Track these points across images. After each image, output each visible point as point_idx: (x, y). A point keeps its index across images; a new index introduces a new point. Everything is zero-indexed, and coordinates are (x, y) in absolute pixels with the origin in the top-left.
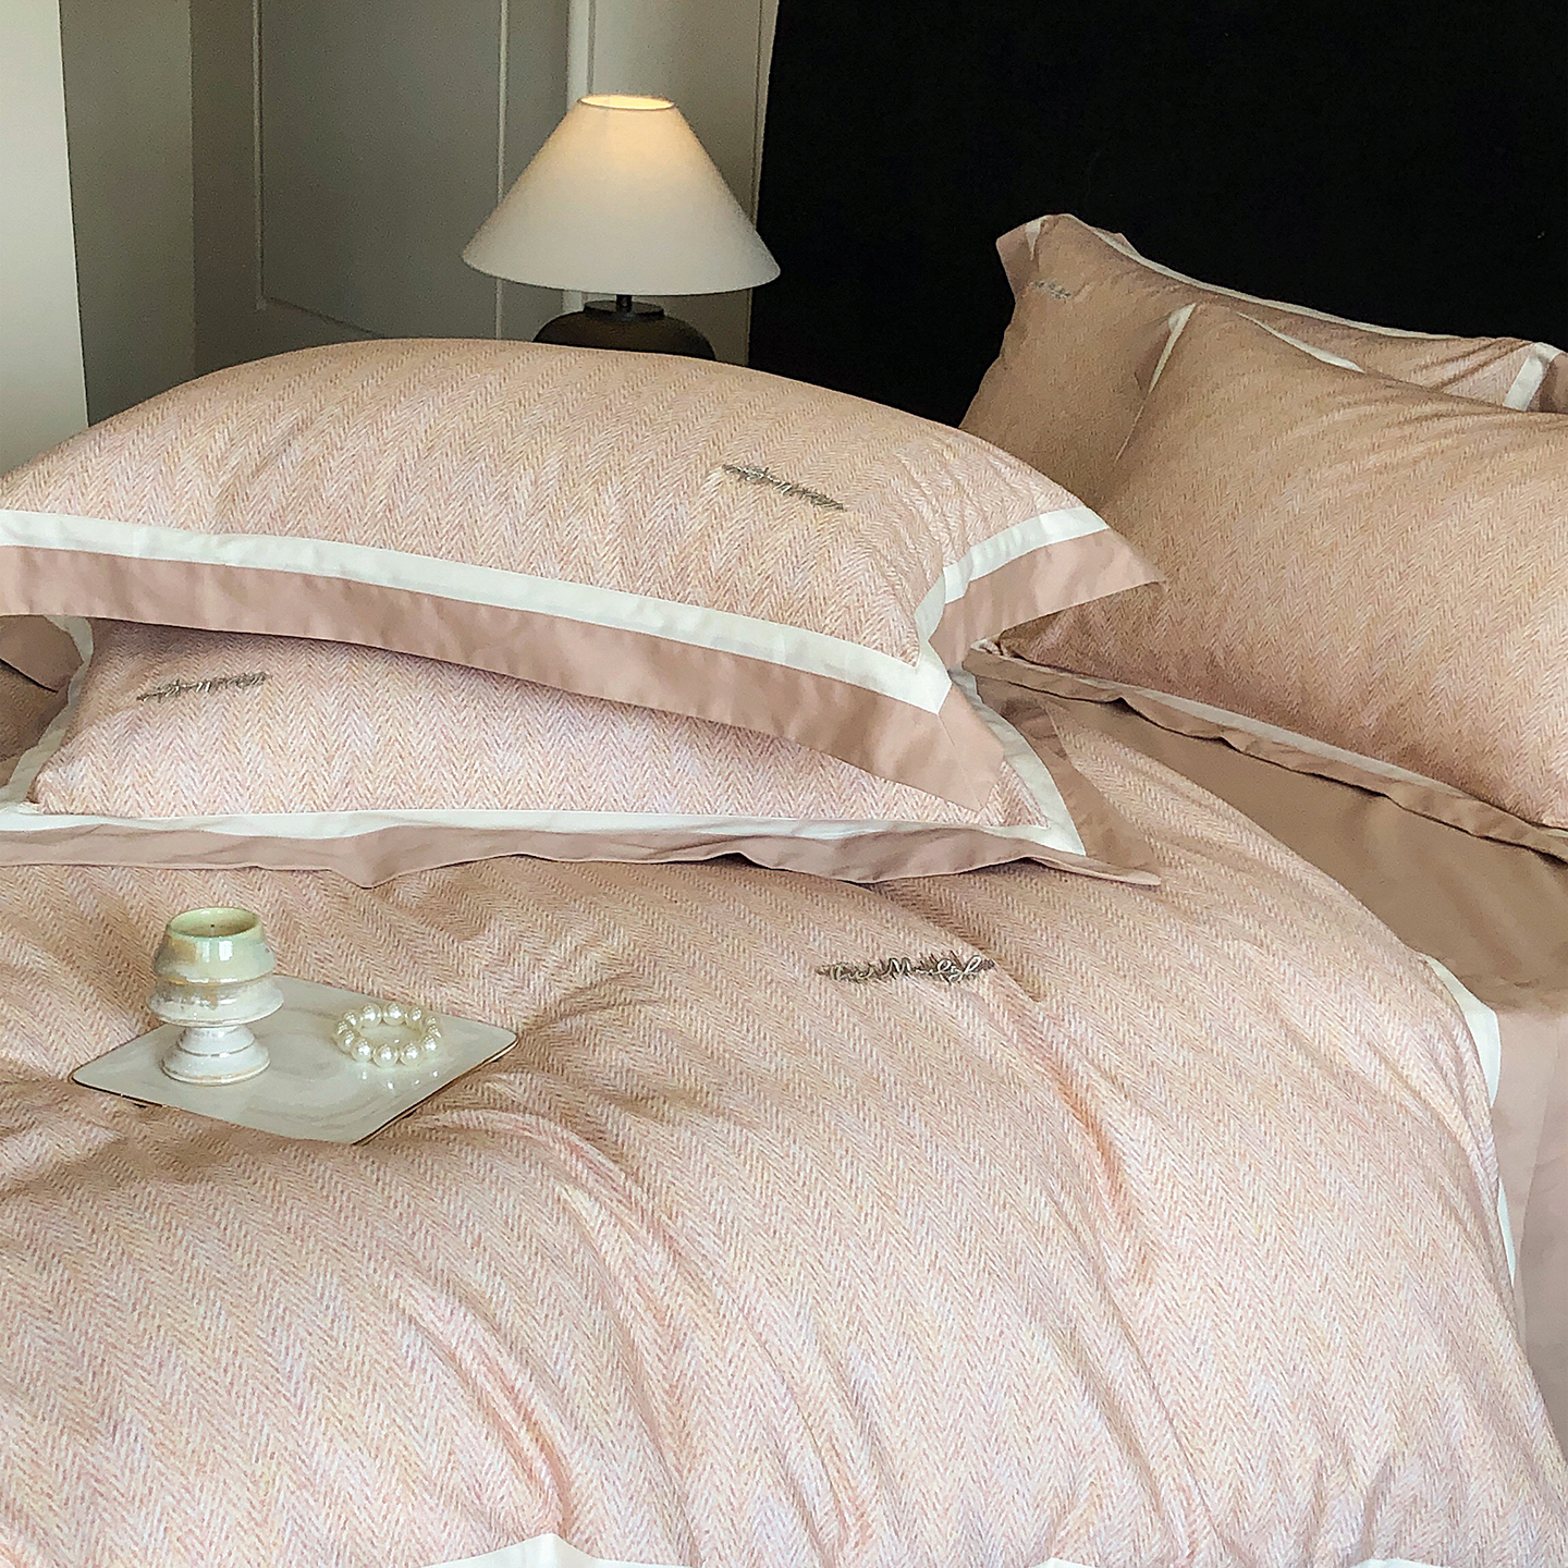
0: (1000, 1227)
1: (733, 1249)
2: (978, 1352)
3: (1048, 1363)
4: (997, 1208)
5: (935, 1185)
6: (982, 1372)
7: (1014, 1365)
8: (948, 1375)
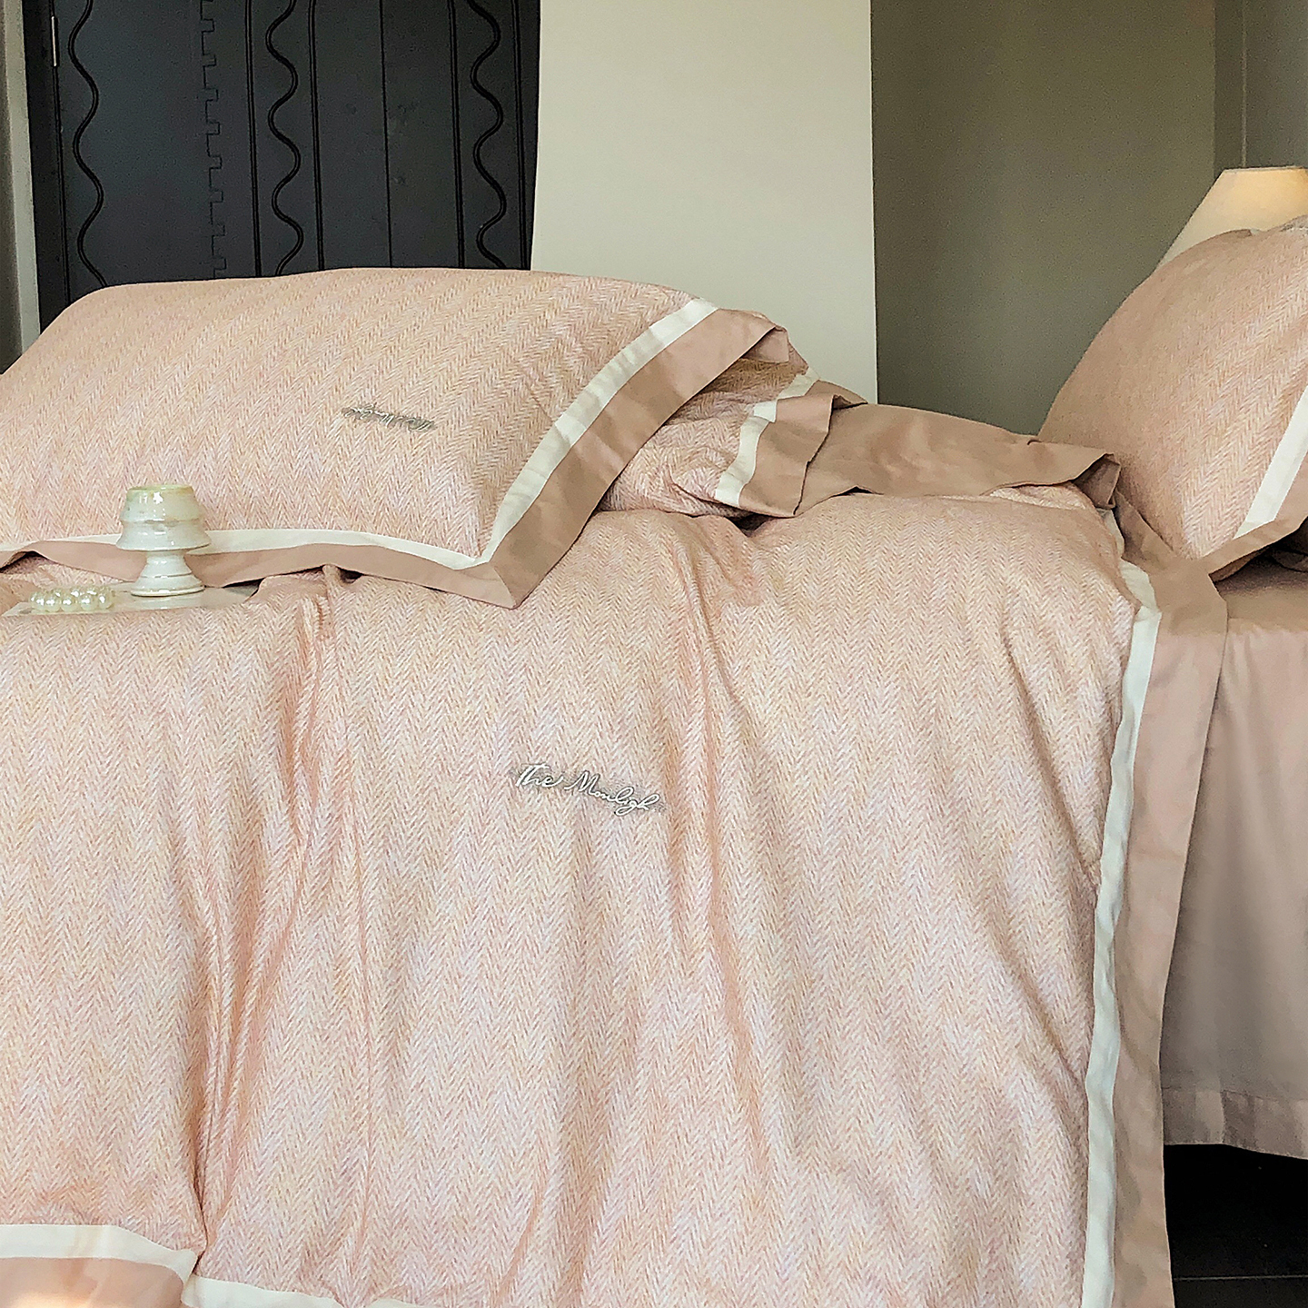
0: (492, 1062)
1: (287, 1045)
2: (432, 1157)
3: (490, 1175)
4: (497, 1047)
5: (453, 1023)
6: (432, 1172)
7: (461, 1172)
8: (402, 1170)
